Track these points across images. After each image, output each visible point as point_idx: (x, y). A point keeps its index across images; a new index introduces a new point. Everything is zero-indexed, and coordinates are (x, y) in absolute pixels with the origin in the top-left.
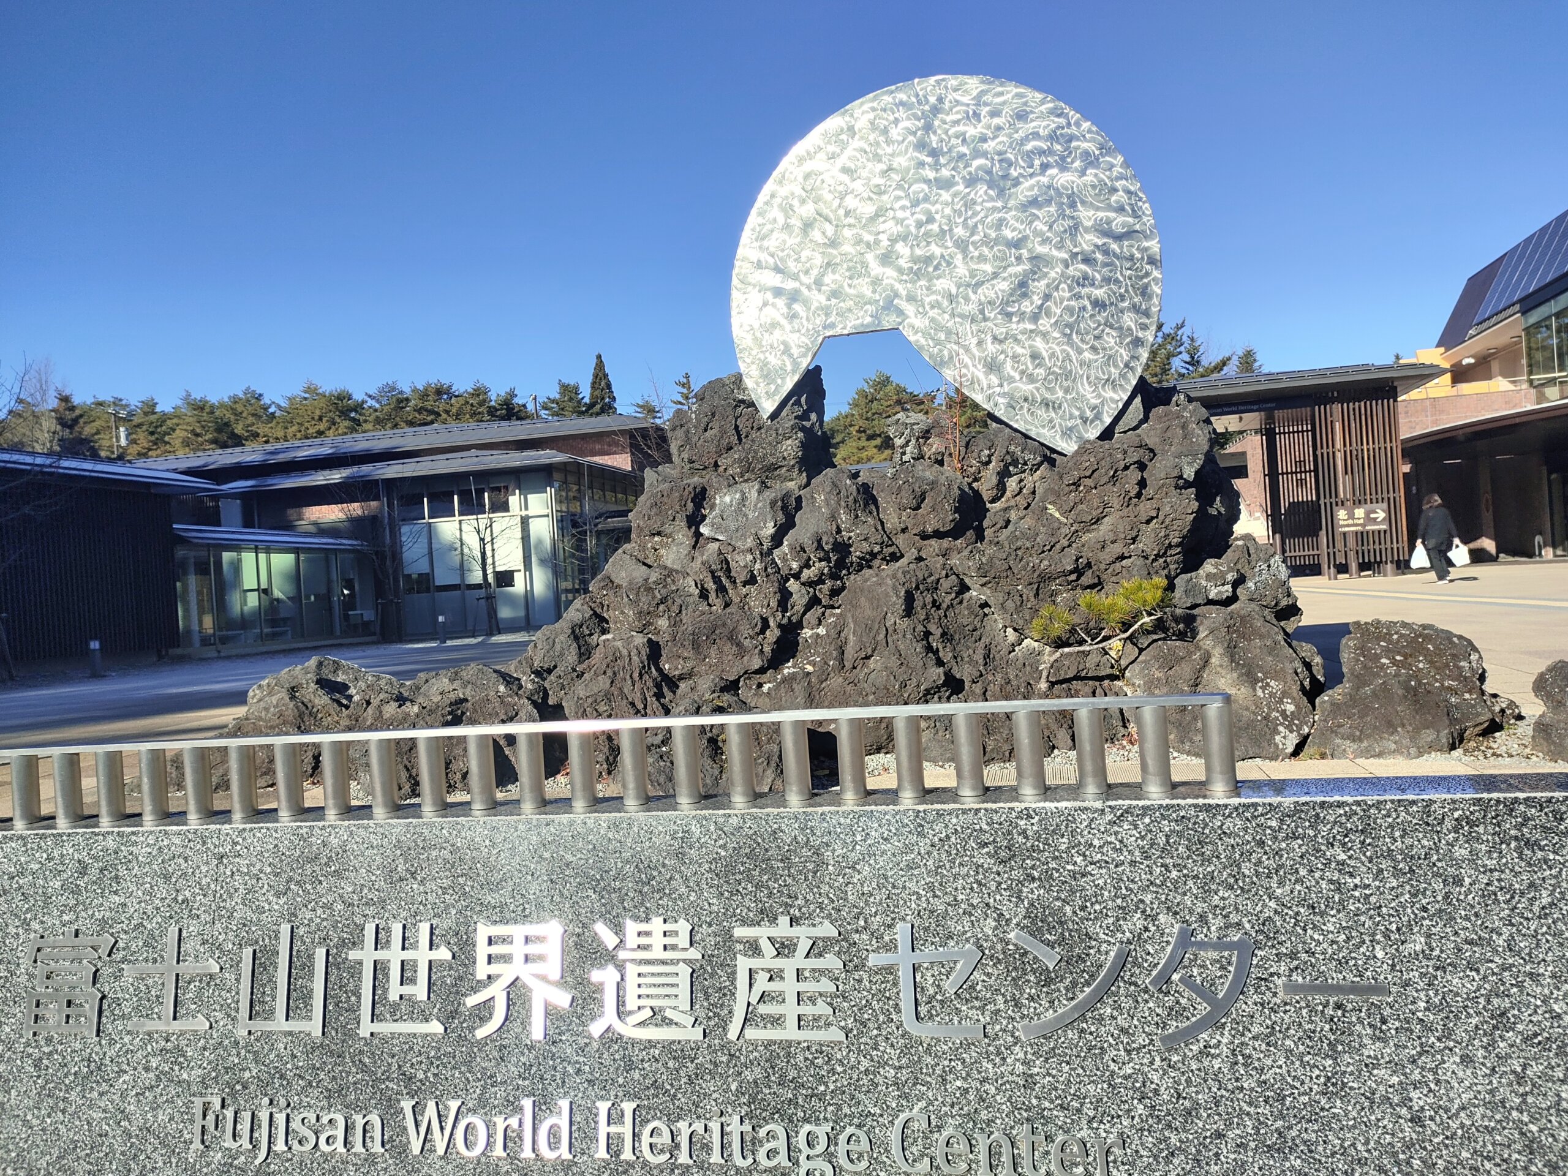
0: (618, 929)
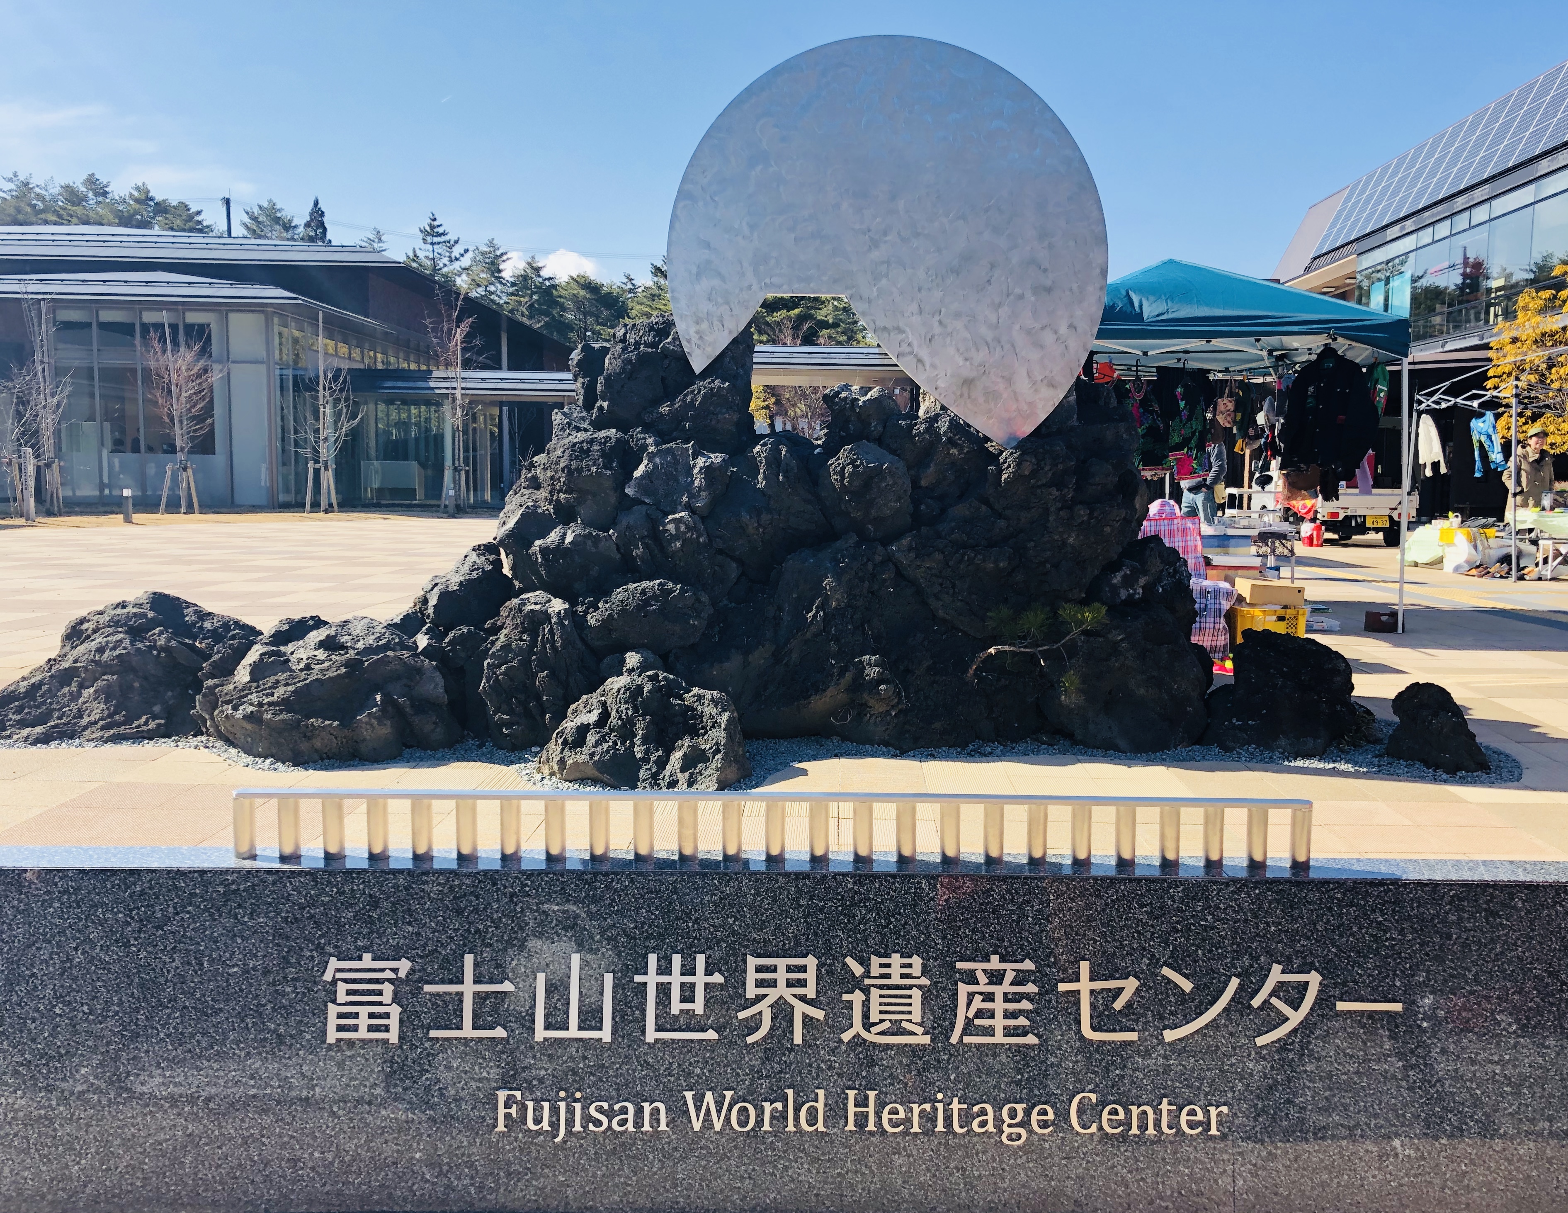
0: (864, 962)
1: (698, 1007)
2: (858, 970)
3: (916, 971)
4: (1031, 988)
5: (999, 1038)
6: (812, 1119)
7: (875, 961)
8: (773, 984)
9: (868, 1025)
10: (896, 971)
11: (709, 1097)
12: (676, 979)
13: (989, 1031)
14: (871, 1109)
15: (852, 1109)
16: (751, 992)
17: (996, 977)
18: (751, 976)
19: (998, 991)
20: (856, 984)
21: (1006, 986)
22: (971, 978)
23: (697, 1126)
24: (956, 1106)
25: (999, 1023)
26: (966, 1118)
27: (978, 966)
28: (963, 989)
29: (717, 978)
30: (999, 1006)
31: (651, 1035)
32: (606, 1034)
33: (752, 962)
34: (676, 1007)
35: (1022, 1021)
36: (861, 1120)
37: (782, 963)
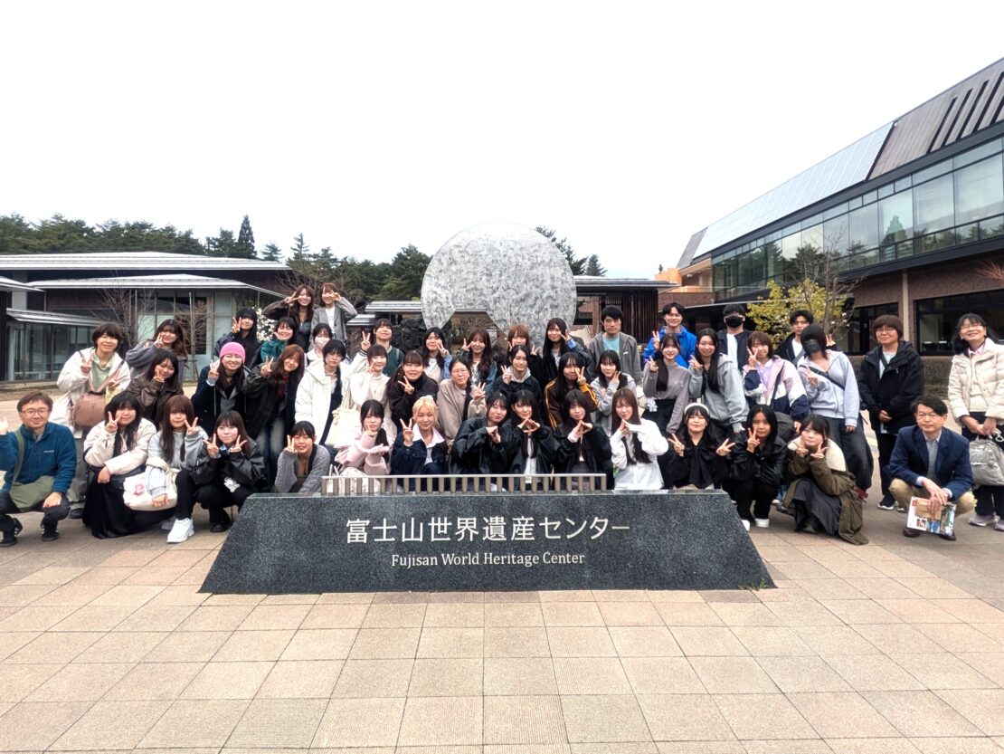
0: (489, 519)
1: (445, 532)
2: (487, 521)
3: (502, 521)
4: (532, 525)
5: (524, 538)
6: (475, 560)
7: (491, 518)
8: (464, 525)
9: (490, 535)
10: (497, 521)
11: (448, 555)
12: (439, 524)
13: (521, 536)
14: (491, 558)
15: (486, 558)
16: (459, 527)
17: (523, 522)
18: (459, 523)
19: (524, 526)
20: (487, 524)
21: (526, 524)
22: (516, 522)
23: (445, 563)
24: (513, 557)
25: (524, 534)
26: (516, 560)
27: (519, 519)
28: (515, 525)
29: (450, 524)
30: (524, 530)
31: (433, 539)
32: (421, 539)
33: (459, 519)
34: (439, 532)
35: (530, 534)
36: (488, 561)
37: (467, 520)
